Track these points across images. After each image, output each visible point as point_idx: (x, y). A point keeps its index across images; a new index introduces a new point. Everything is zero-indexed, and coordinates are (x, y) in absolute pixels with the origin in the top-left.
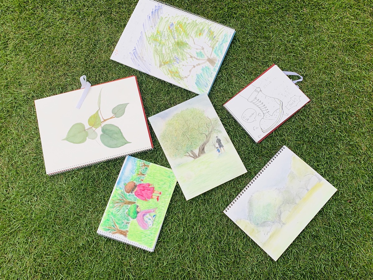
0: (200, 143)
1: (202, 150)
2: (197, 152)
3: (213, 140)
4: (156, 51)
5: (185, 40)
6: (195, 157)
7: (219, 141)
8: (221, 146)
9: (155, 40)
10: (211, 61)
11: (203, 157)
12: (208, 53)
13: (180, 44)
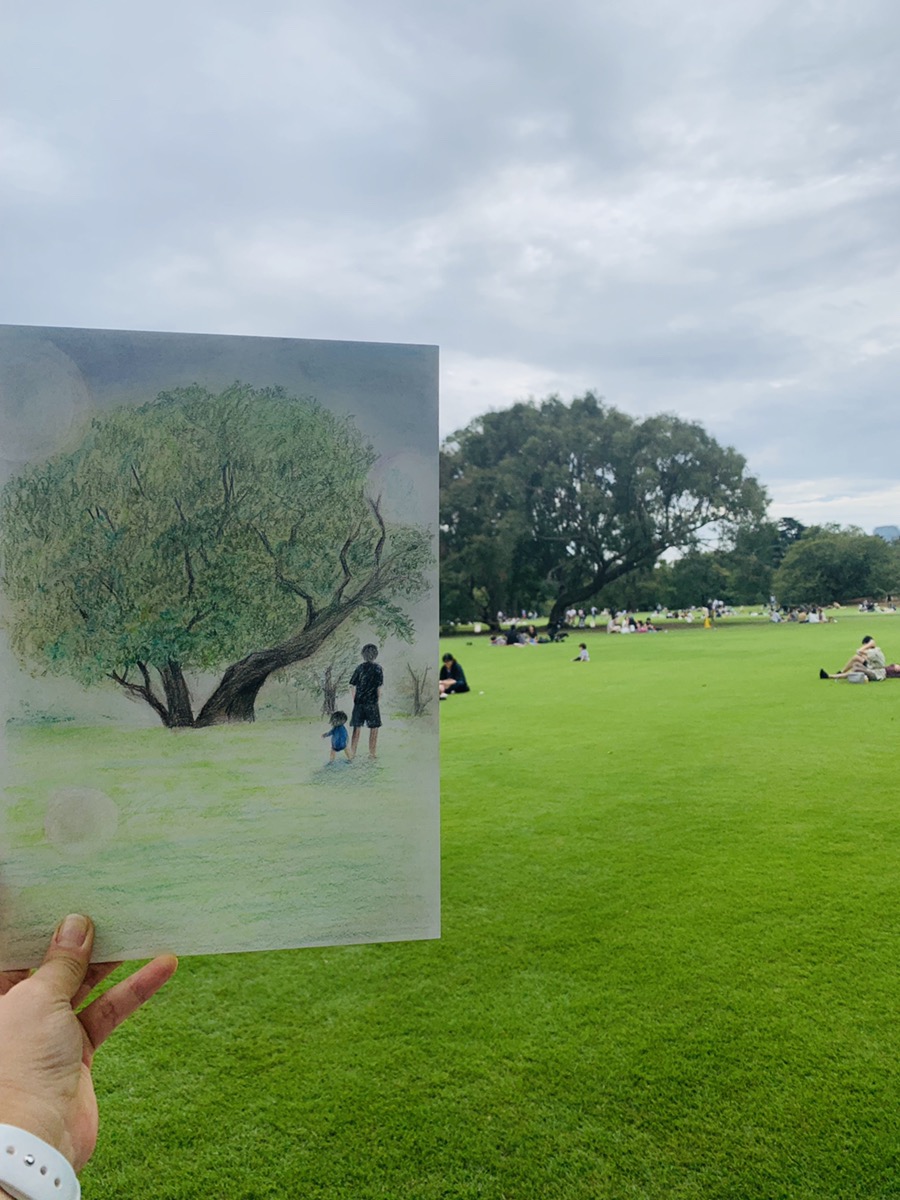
0: (252, 643)
1: (240, 693)
3: (339, 656)
7: (368, 680)
8: (367, 712)
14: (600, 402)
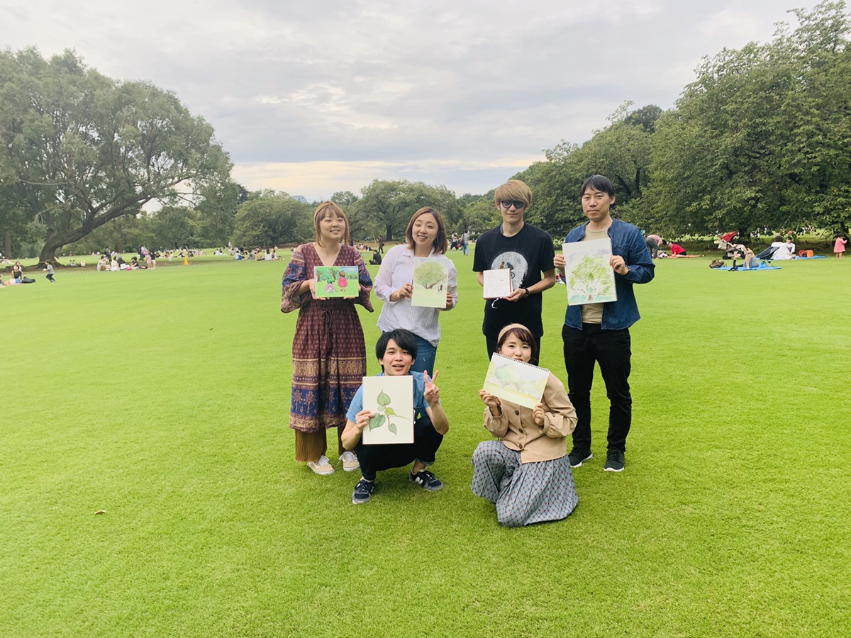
0: (432, 283)
1: (431, 287)
2: (428, 286)
3: (439, 284)
4: (581, 265)
5: (595, 277)
6: (426, 288)
7: (441, 287)
8: (441, 289)
9: (586, 262)
10: (590, 298)
11: (430, 289)
12: (594, 294)
13: (591, 276)
14: (80, 62)
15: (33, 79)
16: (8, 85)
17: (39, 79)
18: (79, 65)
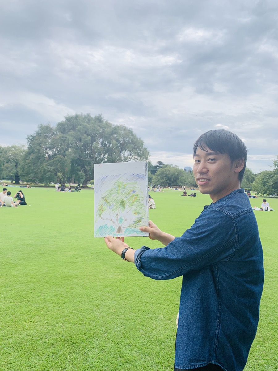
4: (112, 190)
5: (127, 205)
9: (119, 186)
10: (120, 229)
12: (125, 225)
13: (122, 203)
14: (103, 118)
15: (87, 124)
16: (79, 126)
17: (89, 124)
18: (102, 119)
